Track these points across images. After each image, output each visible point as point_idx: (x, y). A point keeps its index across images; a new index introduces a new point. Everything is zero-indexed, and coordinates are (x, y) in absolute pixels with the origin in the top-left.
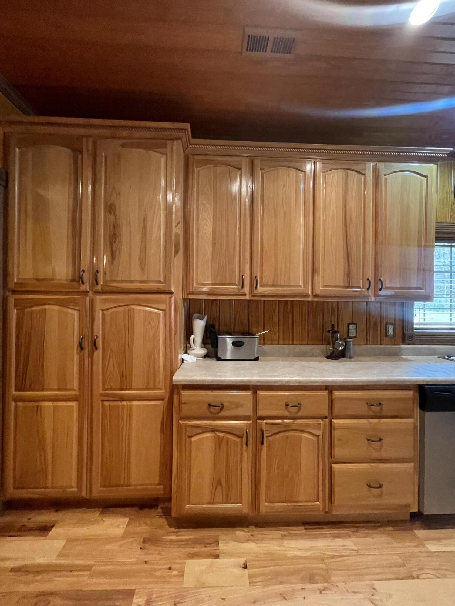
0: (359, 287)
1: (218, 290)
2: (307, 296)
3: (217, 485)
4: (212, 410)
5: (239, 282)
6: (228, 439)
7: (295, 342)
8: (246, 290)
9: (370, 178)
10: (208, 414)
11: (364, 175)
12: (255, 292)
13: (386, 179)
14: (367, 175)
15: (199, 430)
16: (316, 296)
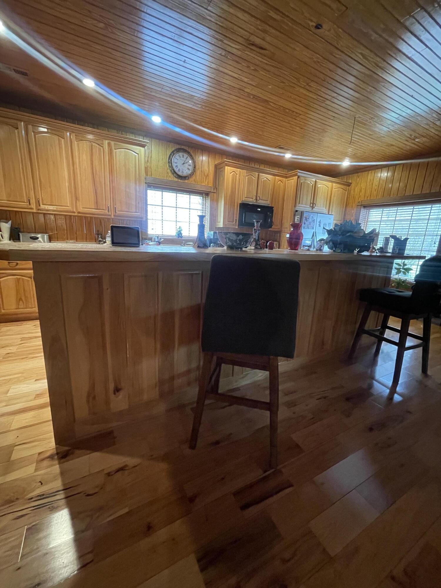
0: (104, 210)
1: (12, 205)
2: (74, 213)
3: (19, 300)
4: (11, 265)
5: (27, 201)
6: (23, 279)
7: (78, 240)
8: (33, 206)
9: (106, 149)
10: (8, 267)
11: (103, 147)
12: (39, 208)
13: (116, 152)
14: (104, 147)
15: (4, 275)
16: (79, 213)
